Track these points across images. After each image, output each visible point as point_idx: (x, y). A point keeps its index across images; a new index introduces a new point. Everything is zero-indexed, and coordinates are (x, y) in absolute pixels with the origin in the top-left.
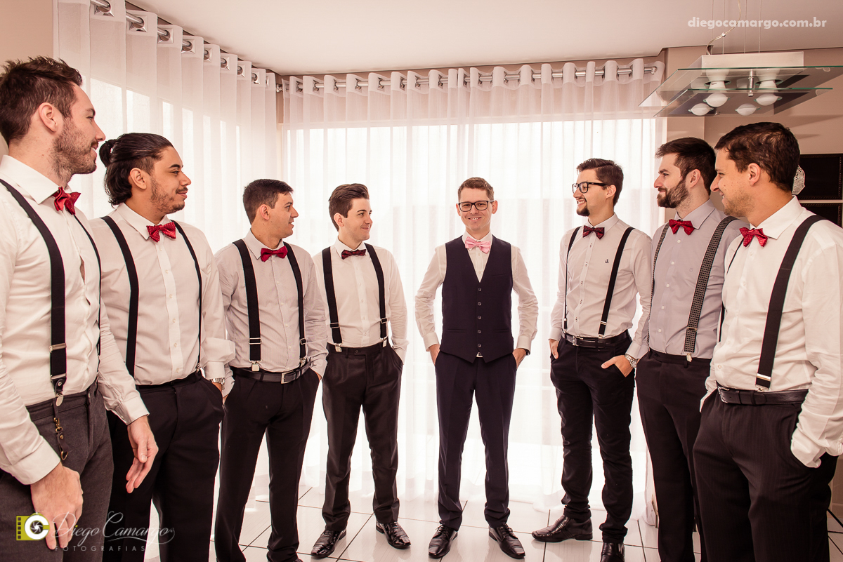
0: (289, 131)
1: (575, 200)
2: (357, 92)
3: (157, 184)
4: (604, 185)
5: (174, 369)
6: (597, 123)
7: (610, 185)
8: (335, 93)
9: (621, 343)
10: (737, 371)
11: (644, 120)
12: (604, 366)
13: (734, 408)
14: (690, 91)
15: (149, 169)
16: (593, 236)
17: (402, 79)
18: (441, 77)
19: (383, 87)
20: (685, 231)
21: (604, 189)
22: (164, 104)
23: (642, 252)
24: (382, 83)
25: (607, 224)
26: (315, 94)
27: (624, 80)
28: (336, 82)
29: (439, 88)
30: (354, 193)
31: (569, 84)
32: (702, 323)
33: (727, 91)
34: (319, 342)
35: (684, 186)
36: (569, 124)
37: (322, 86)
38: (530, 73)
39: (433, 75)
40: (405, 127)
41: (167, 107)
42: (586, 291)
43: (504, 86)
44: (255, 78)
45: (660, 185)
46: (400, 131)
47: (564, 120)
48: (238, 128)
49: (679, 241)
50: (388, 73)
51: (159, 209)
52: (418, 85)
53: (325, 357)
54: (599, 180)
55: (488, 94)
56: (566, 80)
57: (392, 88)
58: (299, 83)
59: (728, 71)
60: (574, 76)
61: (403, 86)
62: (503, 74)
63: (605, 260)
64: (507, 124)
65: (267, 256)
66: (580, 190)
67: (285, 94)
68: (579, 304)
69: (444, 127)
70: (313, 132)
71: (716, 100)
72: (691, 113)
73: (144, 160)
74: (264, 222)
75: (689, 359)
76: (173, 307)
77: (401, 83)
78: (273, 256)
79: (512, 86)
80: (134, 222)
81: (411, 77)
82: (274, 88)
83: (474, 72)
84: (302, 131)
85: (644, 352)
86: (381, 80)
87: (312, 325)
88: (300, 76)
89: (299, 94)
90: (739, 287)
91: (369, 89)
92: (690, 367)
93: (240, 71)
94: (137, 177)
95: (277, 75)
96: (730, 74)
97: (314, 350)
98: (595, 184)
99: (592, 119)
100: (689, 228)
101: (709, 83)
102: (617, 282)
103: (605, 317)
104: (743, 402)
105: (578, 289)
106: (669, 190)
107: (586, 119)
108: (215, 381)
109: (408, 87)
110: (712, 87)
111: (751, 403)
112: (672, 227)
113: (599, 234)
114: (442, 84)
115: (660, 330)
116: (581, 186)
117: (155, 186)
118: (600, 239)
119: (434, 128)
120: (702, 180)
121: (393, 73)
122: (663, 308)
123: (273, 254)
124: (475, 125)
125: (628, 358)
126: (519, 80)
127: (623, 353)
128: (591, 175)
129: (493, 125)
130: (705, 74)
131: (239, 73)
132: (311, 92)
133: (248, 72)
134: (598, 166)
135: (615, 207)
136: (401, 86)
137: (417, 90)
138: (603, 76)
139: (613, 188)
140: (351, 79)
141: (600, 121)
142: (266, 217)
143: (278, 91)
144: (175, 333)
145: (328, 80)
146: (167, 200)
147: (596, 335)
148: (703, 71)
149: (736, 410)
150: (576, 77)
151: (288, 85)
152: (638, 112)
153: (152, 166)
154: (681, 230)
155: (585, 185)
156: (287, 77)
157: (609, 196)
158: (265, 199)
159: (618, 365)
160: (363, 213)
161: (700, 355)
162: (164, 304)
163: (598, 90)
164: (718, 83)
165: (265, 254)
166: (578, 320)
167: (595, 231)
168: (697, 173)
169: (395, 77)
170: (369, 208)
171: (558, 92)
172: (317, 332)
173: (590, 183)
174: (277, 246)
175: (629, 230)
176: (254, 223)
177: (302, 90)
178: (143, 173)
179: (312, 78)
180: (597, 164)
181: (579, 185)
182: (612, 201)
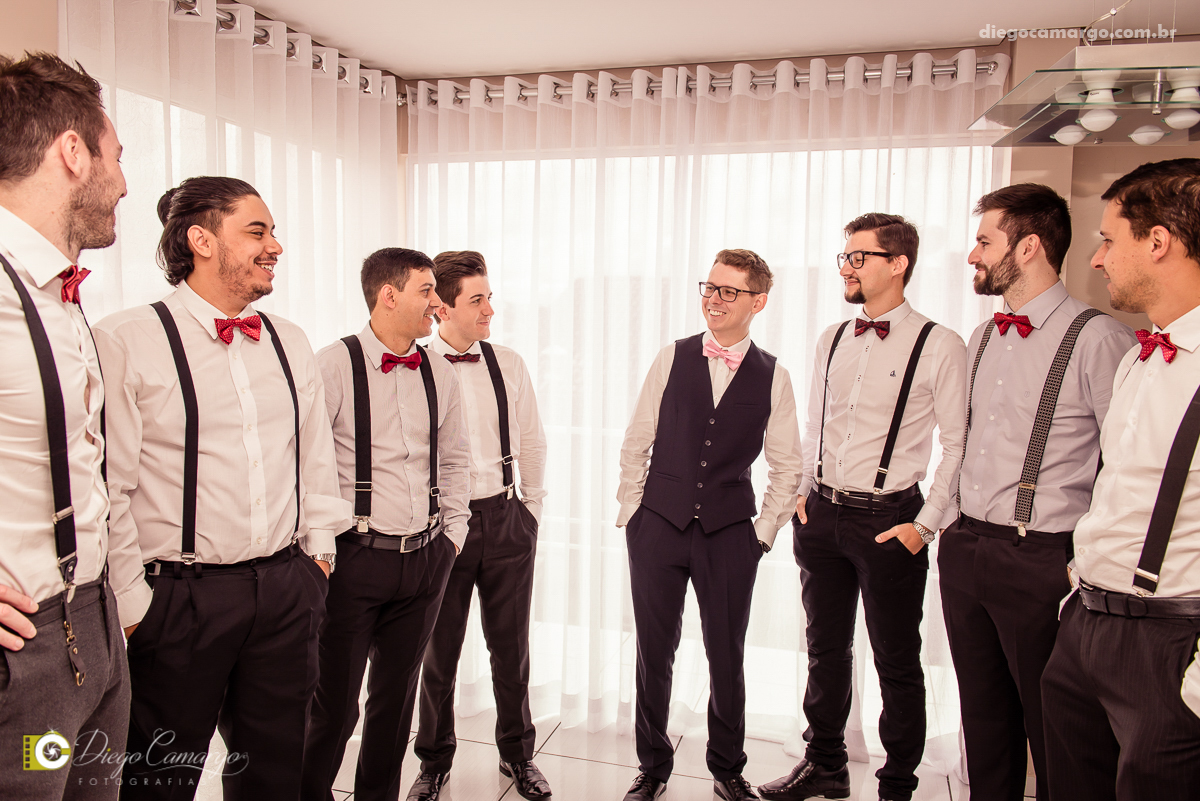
0: (416, 166)
1: (841, 280)
2: (520, 105)
3: (227, 249)
4: (888, 256)
5: (254, 539)
6: (898, 153)
7: (898, 255)
8: (486, 107)
9: (908, 504)
10: (1104, 559)
11: (974, 148)
12: (880, 539)
13: (1099, 618)
14: (1055, 106)
15: (214, 227)
16: (871, 334)
17: (591, 84)
18: (650, 81)
19: (561, 96)
20: (1019, 331)
21: (889, 261)
22: (228, 125)
23: (949, 358)
24: (560, 91)
25: (893, 317)
26: (456, 108)
27: (943, 84)
28: (488, 90)
29: (648, 99)
30: (464, 269)
31: (853, 90)
32: (1043, 477)
33: (1117, 105)
34: (459, 497)
35: (1013, 261)
36: (852, 155)
37: (468, 97)
38: (792, 74)
39: (639, 79)
40: (594, 160)
41: (232, 131)
42: (858, 420)
43: (750, 94)
44: (364, 84)
45: (977, 260)
46: (586, 166)
47: (845, 147)
48: (339, 162)
49: (1010, 348)
50: (568, 74)
51: (231, 290)
52: (615, 93)
53: (466, 520)
54: (882, 247)
55: (725, 107)
56: (849, 85)
57: (575, 99)
58: (432, 92)
59: (1118, 72)
60: (862, 78)
61: (591, 95)
62: (749, 76)
63: (890, 372)
64: (754, 155)
65: (391, 365)
66: (851, 264)
67: (410, 109)
68: (846, 440)
69: (656, 160)
70: (452, 167)
71: (1098, 120)
72: (1055, 141)
73: (209, 214)
74: (387, 312)
75: (1022, 532)
76: (253, 444)
77: (589, 90)
78: (399, 367)
79: (763, 94)
80: (196, 310)
81: (604, 80)
82: (394, 100)
83: (702, 73)
84: (437, 165)
85: (951, 518)
86: (557, 85)
87: (451, 471)
88: (434, 80)
89: (431, 109)
90: (1124, 426)
91: (540, 101)
92: (1022, 544)
93: (342, 74)
94: (198, 240)
95: (399, 79)
96: (1122, 77)
97: (451, 509)
98: (875, 254)
99: (889, 146)
100: (1025, 327)
101: (1087, 93)
102: (909, 407)
103: (885, 462)
104: (1113, 611)
105: (845, 417)
106: (989, 267)
107: (880, 147)
108: (319, 559)
109: (599, 97)
110: (1090, 99)
111: (1122, 613)
112: (999, 324)
113: (881, 331)
114: (653, 91)
115: (976, 487)
116: (852, 258)
117: (223, 252)
118: (883, 339)
119: (638, 162)
120: (1043, 251)
121: (576, 75)
122: (983, 452)
123: (402, 362)
124: (704, 157)
125: (918, 528)
126: (774, 85)
127: (911, 519)
128: (868, 239)
129: (732, 156)
130: (1080, 78)
131: (340, 78)
132: (451, 106)
133: (354, 75)
134: (880, 225)
135: (906, 288)
136: (588, 95)
137: (613, 101)
138: (910, 78)
139: (904, 260)
140: (511, 85)
141: (903, 150)
142: (390, 304)
143: (400, 104)
144: (258, 484)
145: (477, 87)
146: (241, 274)
147: (871, 489)
148: (1078, 73)
149: (1101, 621)
150: (866, 80)
151: (415, 95)
152: (965, 135)
153: (220, 222)
154: (1013, 330)
155: (860, 256)
156: (413, 82)
157: (895, 273)
158: (390, 277)
159: (901, 539)
160: (479, 299)
161: (1038, 527)
162: (240, 440)
163: (900, 101)
164: (1101, 92)
165: (389, 363)
166: (843, 465)
167: (875, 327)
168: (1034, 240)
169: (580, 81)
170: (488, 289)
171: (836, 103)
172: (456, 483)
173: (868, 253)
174: (407, 351)
175: (929, 327)
176: (373, 313)
177: (436, 102)
178: (206, 233)
179: (451, 84)
180: (878, 221)
181: (848, 256)
182: (901, 281)
